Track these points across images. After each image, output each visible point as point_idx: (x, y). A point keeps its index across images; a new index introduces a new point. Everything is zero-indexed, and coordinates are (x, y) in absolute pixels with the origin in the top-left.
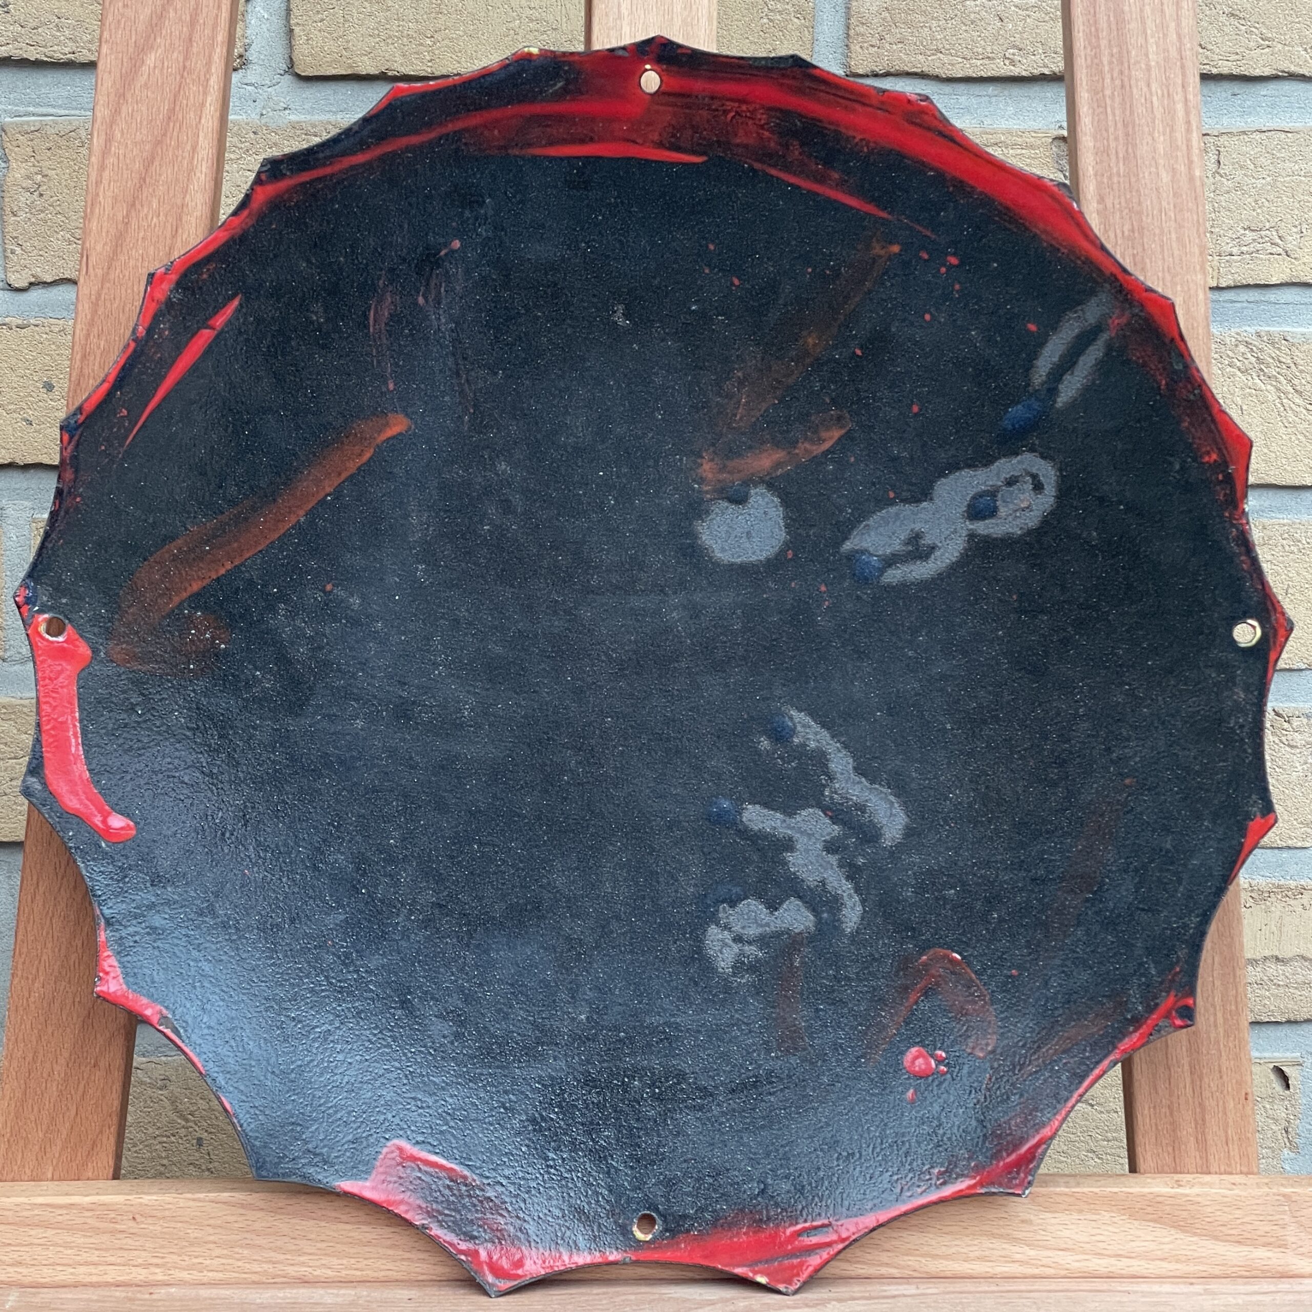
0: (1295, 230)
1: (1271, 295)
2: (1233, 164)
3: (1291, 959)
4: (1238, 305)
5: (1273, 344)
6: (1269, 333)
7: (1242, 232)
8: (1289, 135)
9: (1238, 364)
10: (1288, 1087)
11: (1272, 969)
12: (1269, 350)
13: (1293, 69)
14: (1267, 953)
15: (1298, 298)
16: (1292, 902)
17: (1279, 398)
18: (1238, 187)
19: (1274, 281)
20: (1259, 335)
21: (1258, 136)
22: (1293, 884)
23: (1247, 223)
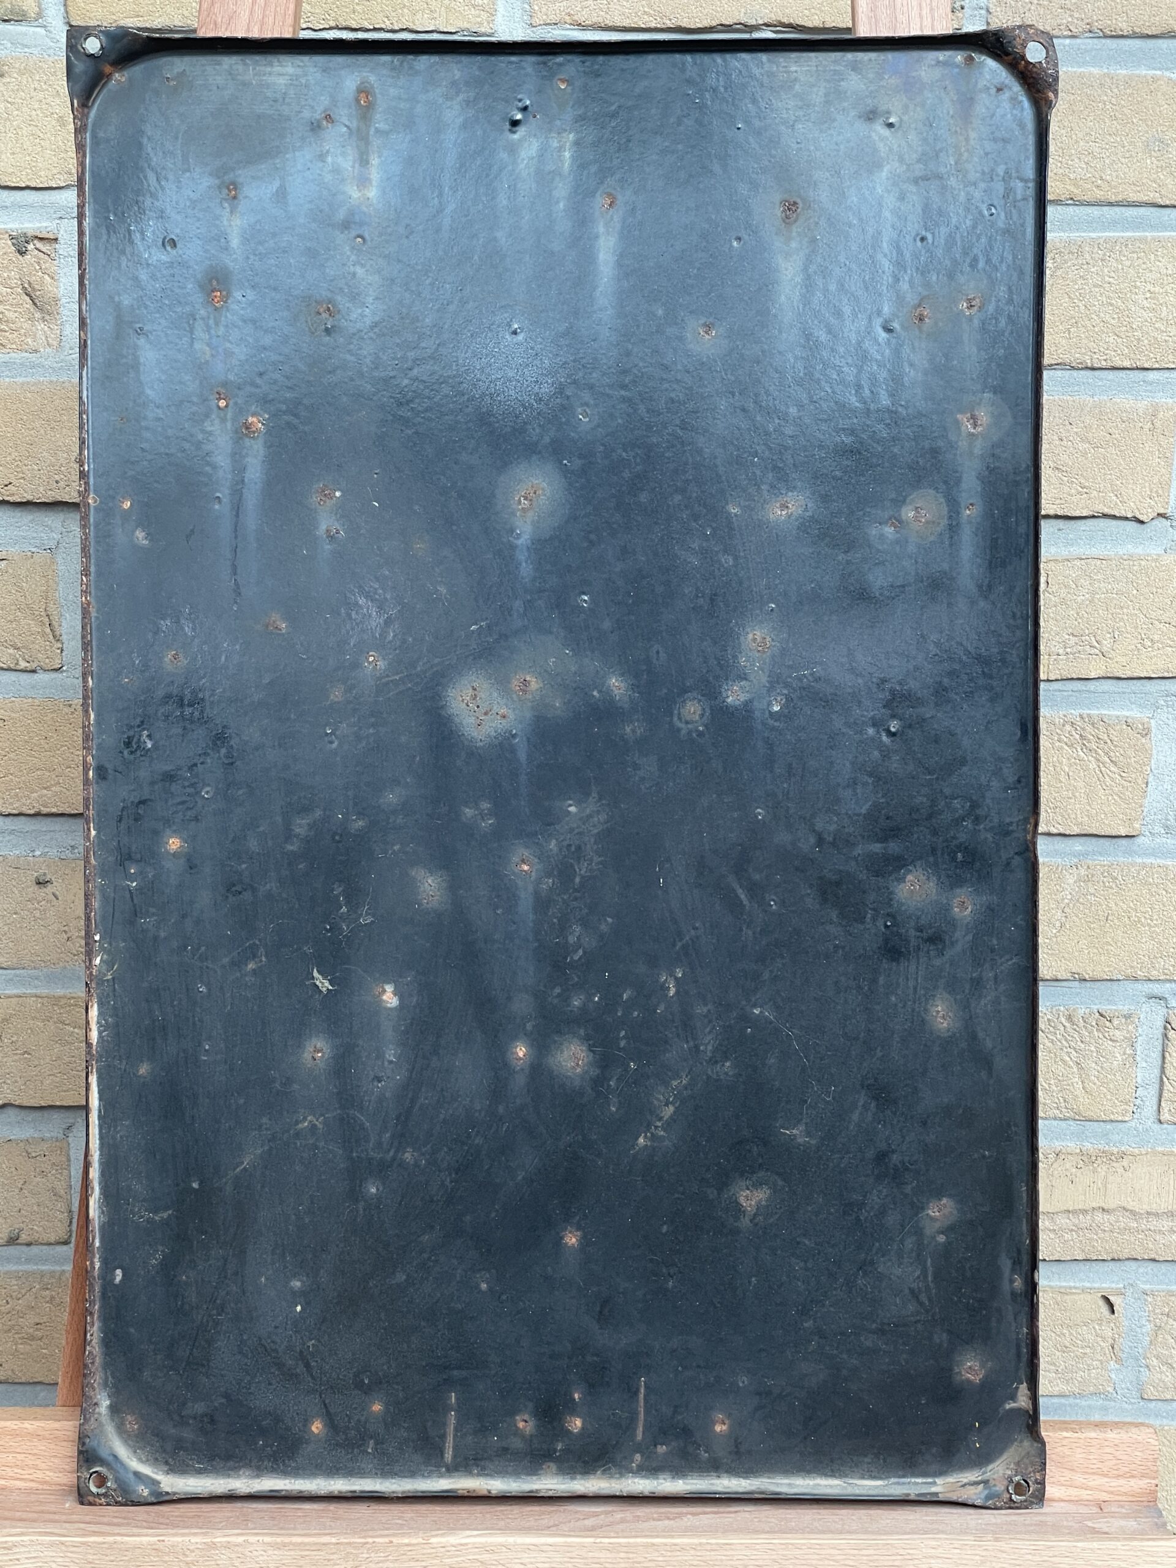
0: (1109, 636)
1: (1091, 686)
2: (1059, 584)
3: (1114, 1210)
4: (1065, 694)
5: (1093, 724)
6: (1089, 716)
7: (1067, 637)
8: (1104, 562)
9: (1065, 739)
10: (1113, 1312)
11: (1099, 1217)
12: (1089, 728)
13: (1106, 511)
14: (1094, 1205)
15: (1112, 688)
16: (1115, 1164)
17: (1099, 766)
18: (1063, 602)
19: (1093, 675)
20: (1081, 716)
21: (1078, 563)
22: (1115, 1150)
23: (1070, 630)
